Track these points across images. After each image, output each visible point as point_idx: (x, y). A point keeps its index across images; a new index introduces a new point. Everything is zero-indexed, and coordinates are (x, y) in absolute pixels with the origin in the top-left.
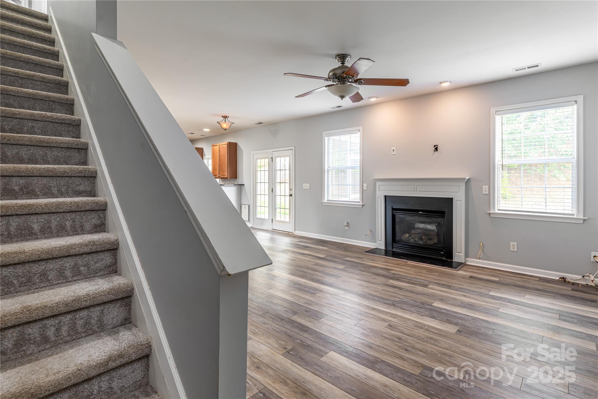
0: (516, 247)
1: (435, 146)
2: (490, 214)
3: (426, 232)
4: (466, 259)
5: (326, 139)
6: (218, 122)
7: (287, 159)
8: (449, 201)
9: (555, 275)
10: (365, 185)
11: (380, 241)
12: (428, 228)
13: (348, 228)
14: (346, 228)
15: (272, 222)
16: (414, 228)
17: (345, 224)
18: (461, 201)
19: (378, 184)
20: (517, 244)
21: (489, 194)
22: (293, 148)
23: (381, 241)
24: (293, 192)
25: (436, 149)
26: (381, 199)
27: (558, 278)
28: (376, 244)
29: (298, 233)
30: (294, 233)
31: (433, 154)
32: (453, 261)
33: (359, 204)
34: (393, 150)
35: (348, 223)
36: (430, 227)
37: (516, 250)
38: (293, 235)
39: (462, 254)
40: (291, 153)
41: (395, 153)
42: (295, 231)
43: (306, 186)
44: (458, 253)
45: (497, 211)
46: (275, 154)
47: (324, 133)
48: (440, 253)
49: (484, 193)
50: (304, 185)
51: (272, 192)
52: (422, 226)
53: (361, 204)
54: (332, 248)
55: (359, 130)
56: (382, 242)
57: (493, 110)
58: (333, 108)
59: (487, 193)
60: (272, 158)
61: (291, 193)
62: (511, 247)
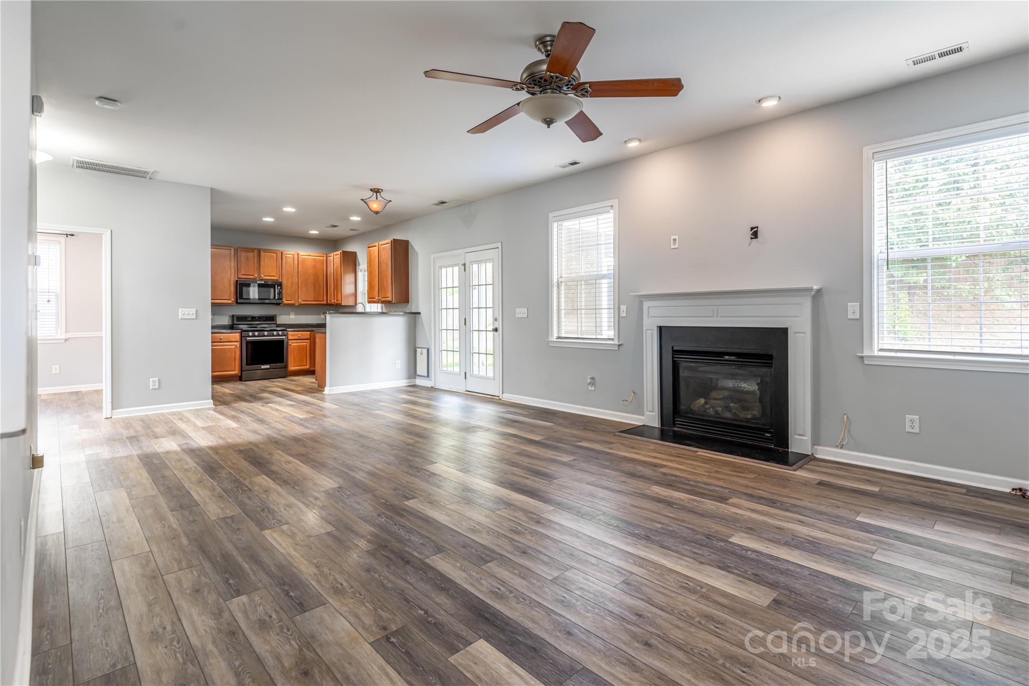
0: (917, 425)
1: (752, 229)
2: (862, 357)
3: (738, 396)
4: (816, 447)
5: (555, 225)
6: (362, 200)
7: (489, 266)
8: (781, 335)
9: (1002, 484)
10: (623, 308)
11: (650, 411)
12: (742, 389)
13: (593, 389)
14: (590, 388)
15: (465, 378)
16: (715, 388)
17: (589, 381)
18: (804, 333)
19: (646, 304)
20: (920, 418)
21: (861, 319)
22: (499, 245)
23: (652, 412)
24: (498, 325)
25: (755, 234)
26: (652, 333)
27: (1009, 490)
28: (643, 418)
29: (508, 397)
30: (501, 398)
31: (749, 245)
32: (790, 450)
33: (612, 342)
34: (675, 240)
35: (593, 378)
36: (746, 386)
37: (917, 430)
38: (501, 401)
39: (806, 438)
40: (496, 254)
41: (677, 246)
42: (503, 393)
43: (521, 312)
44: (799, 435)
45: (876, 353)
46: (470, 257)
47: (551, 215)
48: (764, 435)
49: (850, 316)
50: (518, 310)
51: (465, 324)
52: (730, 384)
53: (616, 342)
54: (560, 425)
55: (612, 206)
56: (653, 414)
57: (867, 151)
58: (564, 167)
59: (858, 317)
60: (464, 265)
61: (496, 326)
62: (908, 424)
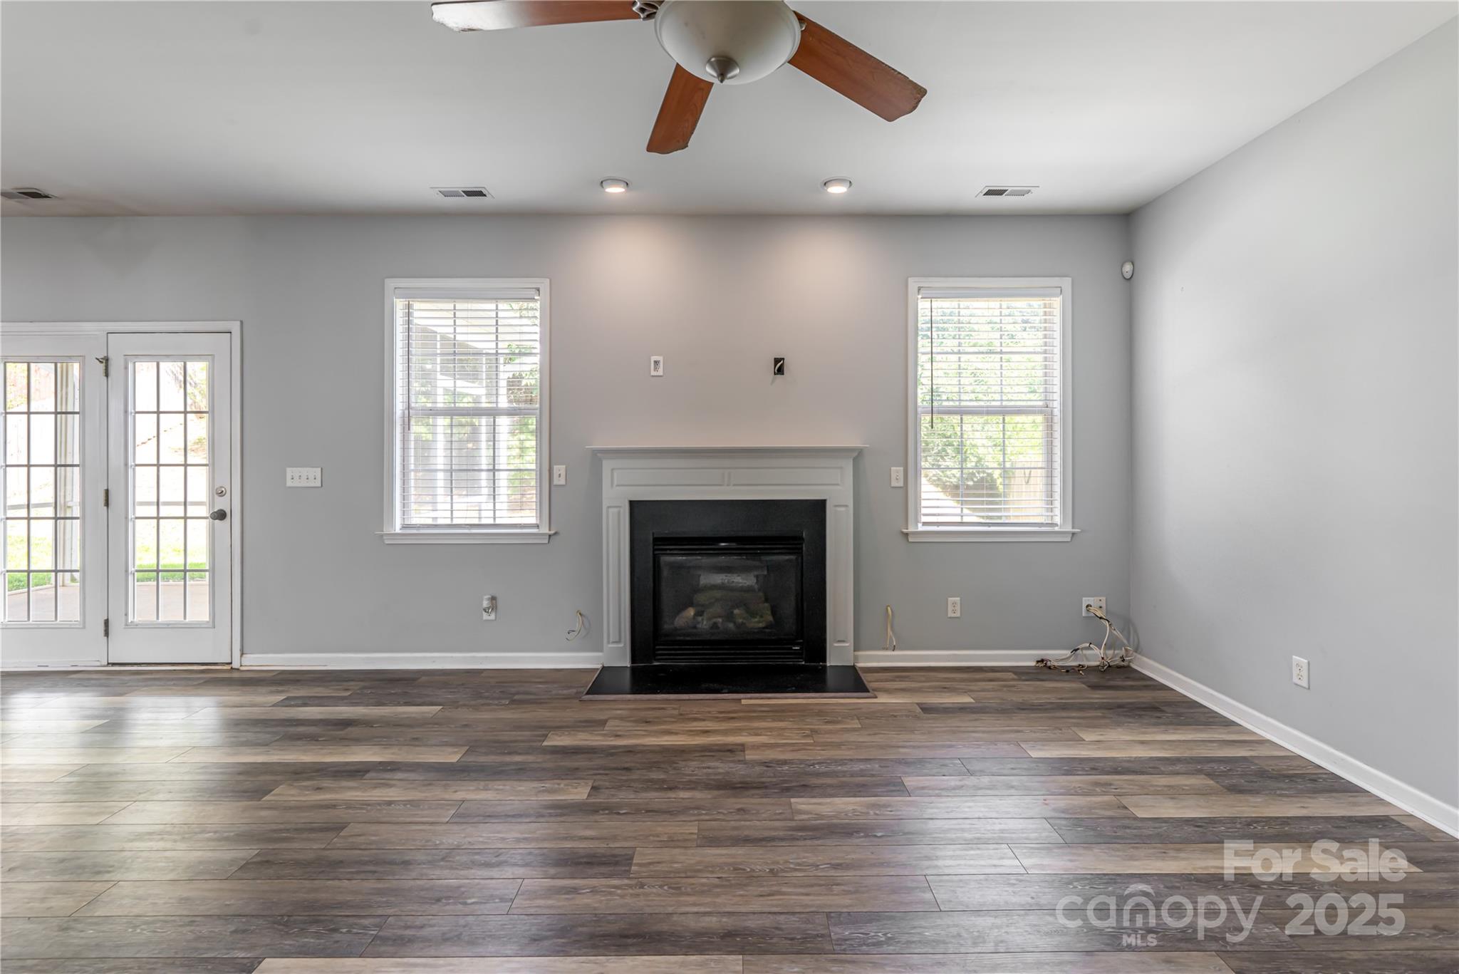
0: (958, 608)
1: (777, 361)
2: (906, 535)
3: (739, 598)
4: (857, 653)
5: (400, 304)
7: (198, 367)
8: (817, 509)
9: (1026, 658)
10: (559, 469)
11: (614, 642)
12: (734, 585)
13: (493, 617)
14: (485, 616)
15: (107, 633)
16: (698, 590)
17: (485, 604)
18: (846, 506)
19: (607, 465)
20: (961, 600)
21: (905, 487)
22: (235, 327)
23: (619, 642)
24: (233, 503)
25: (780, 371)
26: (619, 513)
27: (1033, 664)
28: (600, 654)
29: (257, 661)
30: (236, 665)
31: (773, 382)
32: (828, 664)
33: (535, 531)
34: (656, 363)
35: (493, 599)
36: (741, 581)
37: (958, 614)
38: (236, 675)
39: (847, 645)
40: (222, 344)
41: (660, 372)
42: (242, 654)
43: (303, 476)
44: (839, 641)
45: (921, 528)
46: (122, 346)
47: (391, 284)
48: (791, 649)
49: (894, 484)
50: (290, 472)
51: (107, 504)
52: (718, 579)
53: (545, 530)
55: (538, 290)
56: (621, 645)
57: (913, 284)
58: (446, 194)
59: (901, 484)
60: (106, 361)
61: (222, 504)
62: (950, 608)
